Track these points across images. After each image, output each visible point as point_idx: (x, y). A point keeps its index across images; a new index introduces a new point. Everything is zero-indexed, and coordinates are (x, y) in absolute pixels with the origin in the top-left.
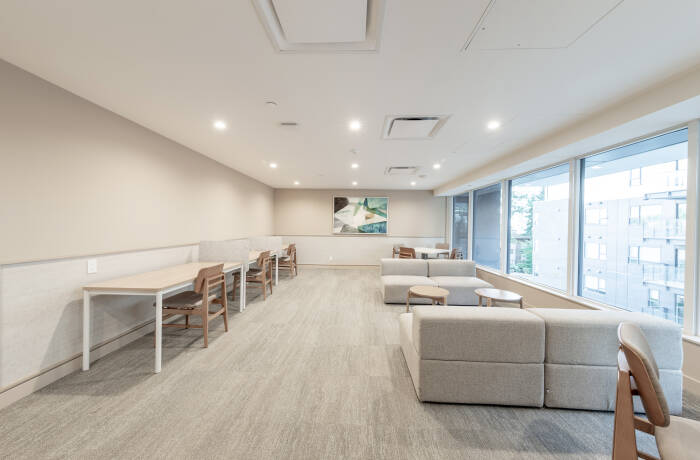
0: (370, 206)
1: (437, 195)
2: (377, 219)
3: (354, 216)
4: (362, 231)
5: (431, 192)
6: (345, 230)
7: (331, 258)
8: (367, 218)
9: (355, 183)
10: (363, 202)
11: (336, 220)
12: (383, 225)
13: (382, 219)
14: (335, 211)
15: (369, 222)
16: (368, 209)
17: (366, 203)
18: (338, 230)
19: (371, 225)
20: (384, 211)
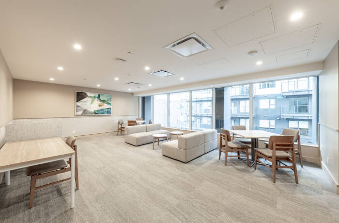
0: (102, 98)
1: (135, 95)
2: (106, 106)
3: (91, 104)
4: (96, 113)
5: (132, 94)
6: (85, 113)
7: (74, 132)
8: (100, 106)
9: (98, 86)
10: (97, 95)
11: (78, 106)
12: (109, 110)
13: (109, 106)
14: (77, 102)
15: (101, 108)
16: (100, 101)
17: (99, 97)
18: (80, 113)
19: (103, 110)
20: (109, 102)
